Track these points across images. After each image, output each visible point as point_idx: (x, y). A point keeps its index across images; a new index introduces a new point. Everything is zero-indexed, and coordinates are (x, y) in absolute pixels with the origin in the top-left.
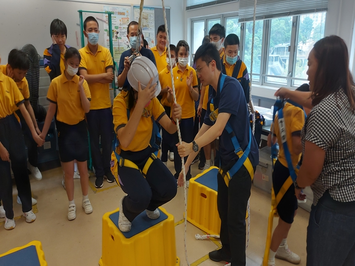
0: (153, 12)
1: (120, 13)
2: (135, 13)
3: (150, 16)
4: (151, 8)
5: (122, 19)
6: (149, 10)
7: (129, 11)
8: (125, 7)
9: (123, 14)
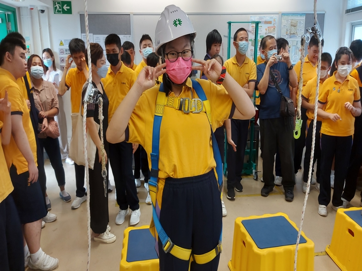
0: (304, 18)
1: (266, 22)
2: (283, 21)
3: (300, 23)
4: (301, 14)
5: (268, 28)
6: (299, 16)
7: (277, 20)
8: (272, 15)
9: (270, 22)
